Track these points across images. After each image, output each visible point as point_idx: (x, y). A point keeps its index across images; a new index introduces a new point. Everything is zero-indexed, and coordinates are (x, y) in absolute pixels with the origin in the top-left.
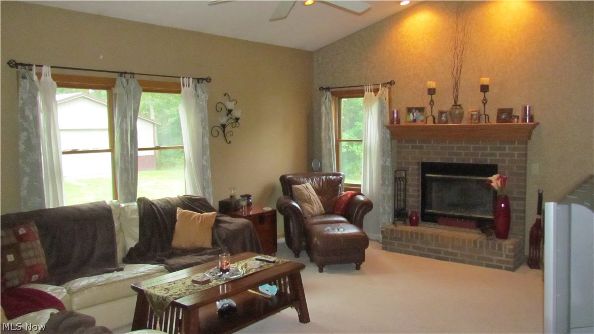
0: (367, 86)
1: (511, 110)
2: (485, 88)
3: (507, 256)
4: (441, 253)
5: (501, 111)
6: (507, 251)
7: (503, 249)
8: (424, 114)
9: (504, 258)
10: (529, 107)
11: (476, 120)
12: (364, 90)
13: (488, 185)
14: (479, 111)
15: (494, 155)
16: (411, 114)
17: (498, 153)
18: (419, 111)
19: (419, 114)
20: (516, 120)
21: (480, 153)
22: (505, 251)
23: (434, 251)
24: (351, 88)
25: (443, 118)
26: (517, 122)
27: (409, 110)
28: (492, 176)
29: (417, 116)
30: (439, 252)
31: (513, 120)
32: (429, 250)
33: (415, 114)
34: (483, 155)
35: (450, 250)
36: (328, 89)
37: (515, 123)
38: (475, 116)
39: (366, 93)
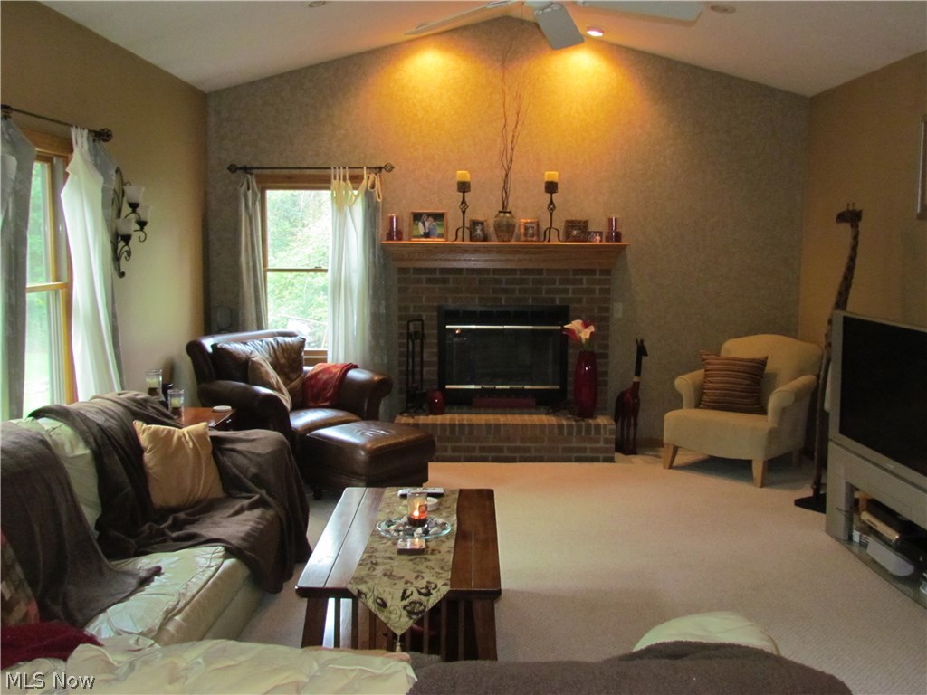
0: (337, 171)
1: (586, 222)
2: (551, 187)
3: (607, 441)
4: (503, 452)
5: (571, 225)
6: (608, 433)
7: (602, 431)
8: (442, 225)
9: (601, 444)
10: (616, 220)
11: (533, 236)
12: (330, 177)
13: (566, 338)
14: (538, 222)
15: (566, 291)
16: (420, 224)
17: (571, 287)
18: (435, 220)
19: (434, 223)
20: (598, 238)
21: (544, 287)
22: (605, 433)
23: (490, 450)
24: (296, 172)
25: (479, 232)
26: (601, 241)
27: (417, 217)
28: (570, 323)
29: (431, 227)
30: (500, 450)
31: (593, 237)
32: (482, 449)
33: (427, 224)
34: (549, 291)
35: (518, 444)
36: (246, 169)
37: (598, 243)
38: (531, 231)
39: (334, 183)
